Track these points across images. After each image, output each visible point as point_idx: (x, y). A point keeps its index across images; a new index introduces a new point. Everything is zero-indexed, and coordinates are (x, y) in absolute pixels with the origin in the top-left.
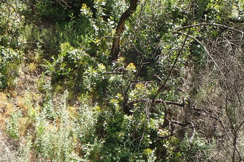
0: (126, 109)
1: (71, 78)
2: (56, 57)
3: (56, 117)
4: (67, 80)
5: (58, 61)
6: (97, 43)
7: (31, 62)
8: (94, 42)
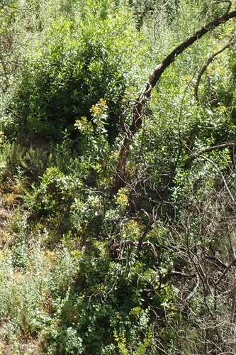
0: (113, 256)
1: (58, 213)
2: (38, 185)
3: (28, 264)
4: (52, 217)
5: (39, 190)
6: (97, 170)
7: (10, 192)
8: (94, 167)
